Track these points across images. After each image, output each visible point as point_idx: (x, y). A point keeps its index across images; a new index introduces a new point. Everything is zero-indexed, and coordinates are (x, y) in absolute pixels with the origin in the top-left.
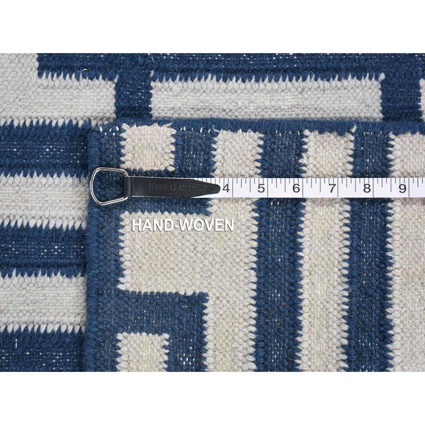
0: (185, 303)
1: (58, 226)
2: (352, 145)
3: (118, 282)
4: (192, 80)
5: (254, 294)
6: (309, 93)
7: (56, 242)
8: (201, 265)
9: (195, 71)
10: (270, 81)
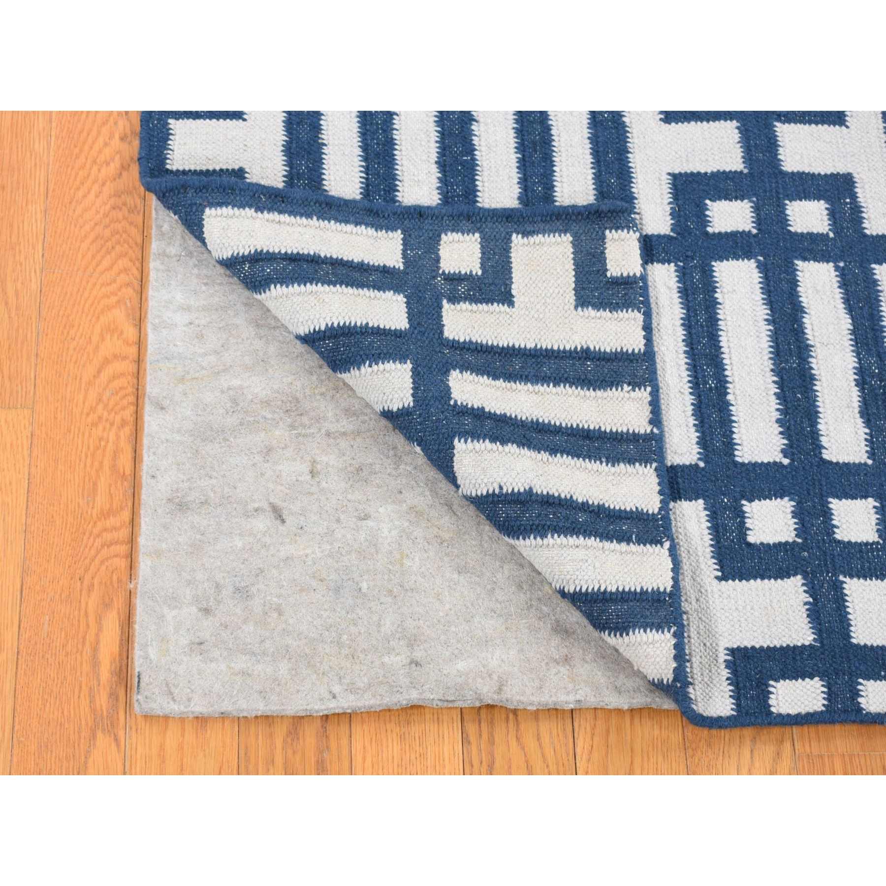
0: (505, 289)
1: (556, 189)
2: (642, 432)
3: (518, 234)
4: (679, 297)
5: (517, 346)
6: (681, 399)
7: (543, 188)
8: (536, 303)
9: (687, 300)
10: (686, 363)
